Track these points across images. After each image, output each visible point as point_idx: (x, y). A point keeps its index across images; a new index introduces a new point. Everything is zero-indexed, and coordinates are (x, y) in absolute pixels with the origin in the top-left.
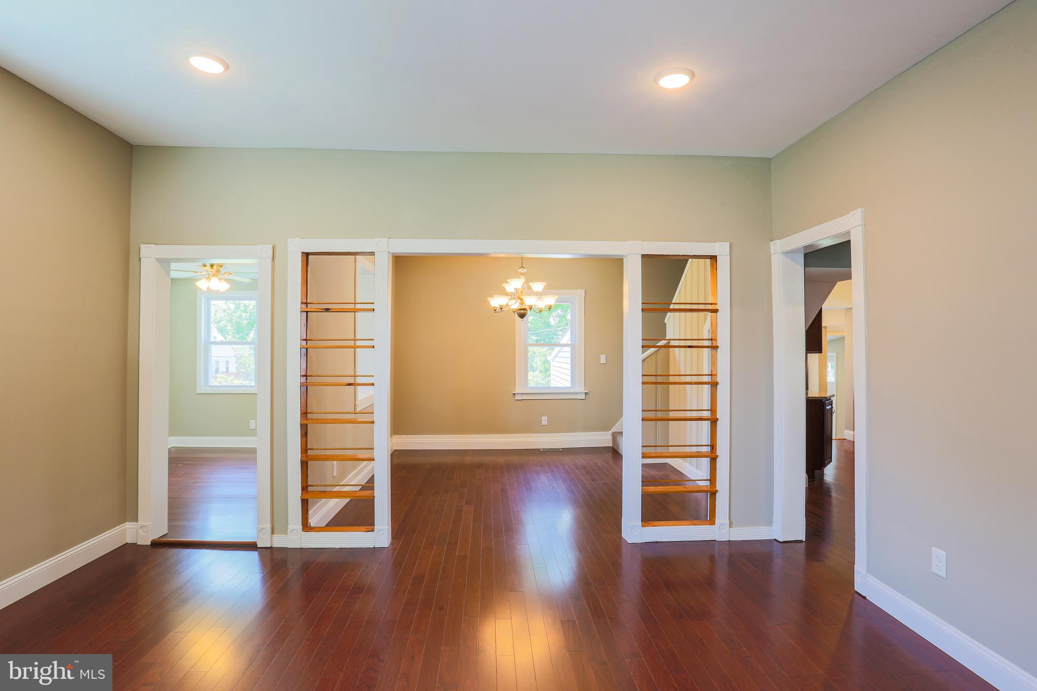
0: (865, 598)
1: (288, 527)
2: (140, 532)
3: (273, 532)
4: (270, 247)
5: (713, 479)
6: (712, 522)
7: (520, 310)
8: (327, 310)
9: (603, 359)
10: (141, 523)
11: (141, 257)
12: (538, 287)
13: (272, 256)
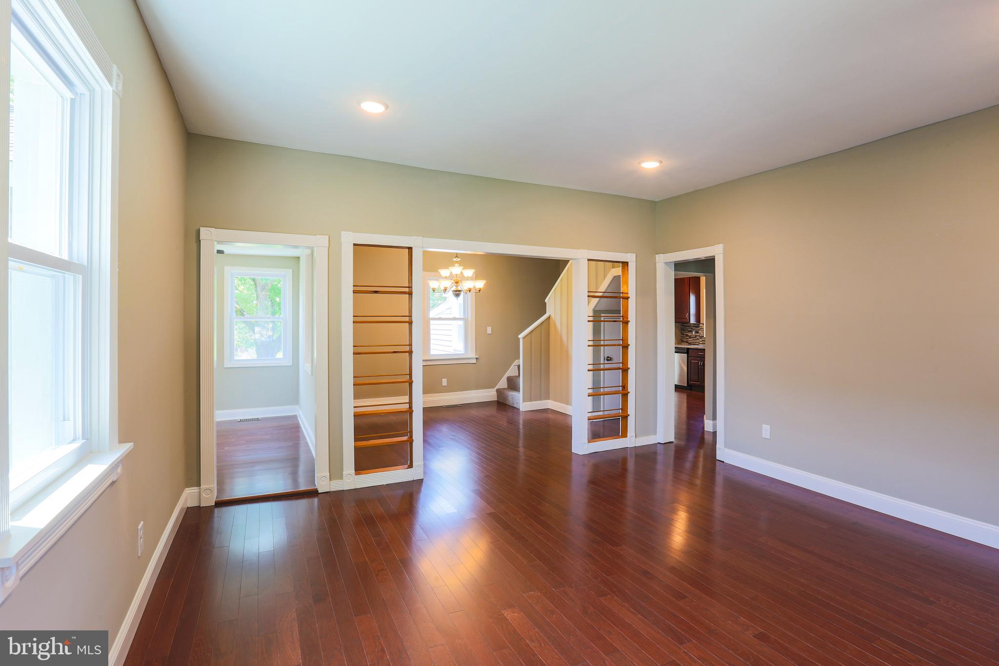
0: (723, 462)
1: (344, 473)
2: (204, 494)
3: (330, 480)
4: (327, 237)
5: (625, 408)
6: (625, 435)
7: (456, 291)
8: (376, 292)
9: (489, 330)
10: (204, 487)
11: (201, 238)
12: (469, 273)
13: (328, 246)
